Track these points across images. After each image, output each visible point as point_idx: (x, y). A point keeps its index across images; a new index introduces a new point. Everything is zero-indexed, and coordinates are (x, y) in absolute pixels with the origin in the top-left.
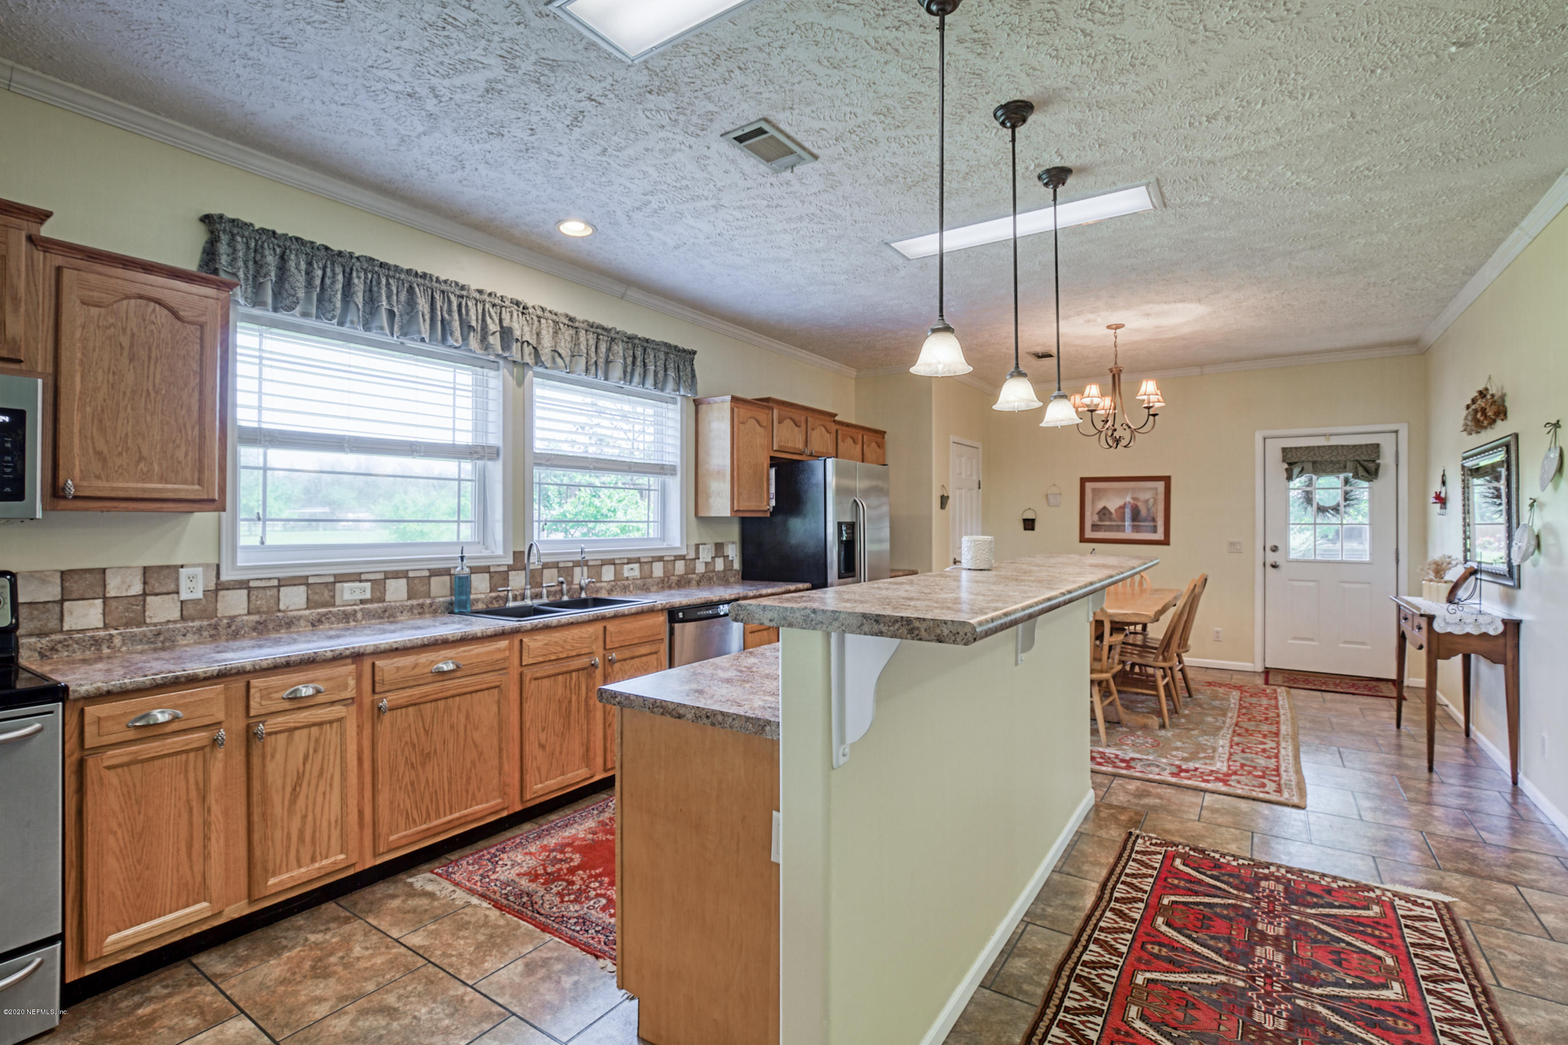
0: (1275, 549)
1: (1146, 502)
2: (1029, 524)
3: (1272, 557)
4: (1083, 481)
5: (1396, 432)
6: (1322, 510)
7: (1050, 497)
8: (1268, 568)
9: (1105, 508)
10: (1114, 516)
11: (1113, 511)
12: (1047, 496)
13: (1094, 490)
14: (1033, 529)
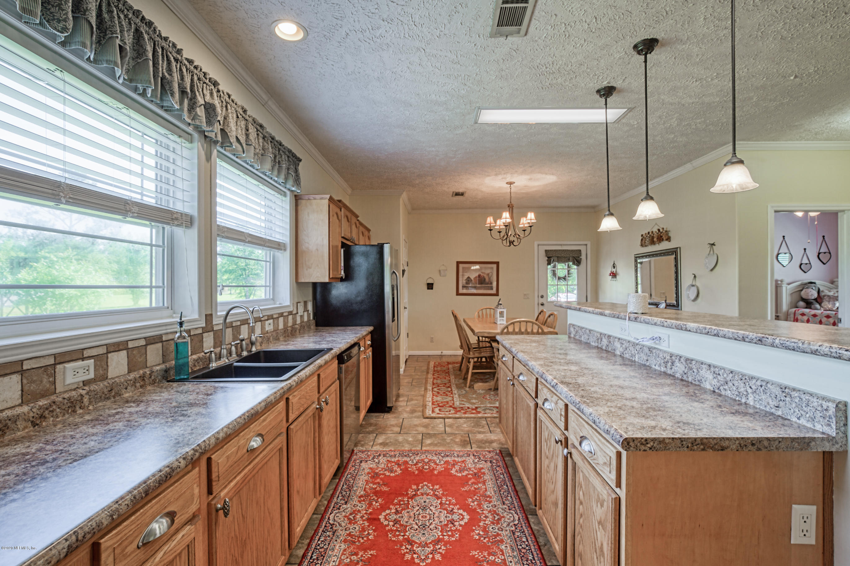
0: (542, 297)
1: (488, 274)
2: (430, 286)
3: (541, 301)
4: (458, 263)
5: (586, 245)
6: (559, 278)
7: (442, 272)
8: (540, 305)
9: (469, 278)
10: (473, 281)
11: (472, 279)
12: (440, 271)
13: (463, 268)
14: (432, 289)
